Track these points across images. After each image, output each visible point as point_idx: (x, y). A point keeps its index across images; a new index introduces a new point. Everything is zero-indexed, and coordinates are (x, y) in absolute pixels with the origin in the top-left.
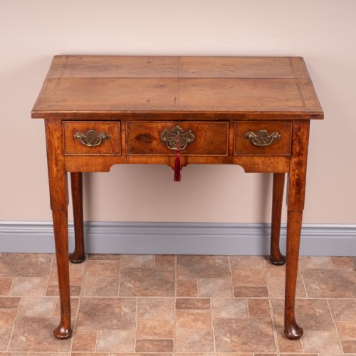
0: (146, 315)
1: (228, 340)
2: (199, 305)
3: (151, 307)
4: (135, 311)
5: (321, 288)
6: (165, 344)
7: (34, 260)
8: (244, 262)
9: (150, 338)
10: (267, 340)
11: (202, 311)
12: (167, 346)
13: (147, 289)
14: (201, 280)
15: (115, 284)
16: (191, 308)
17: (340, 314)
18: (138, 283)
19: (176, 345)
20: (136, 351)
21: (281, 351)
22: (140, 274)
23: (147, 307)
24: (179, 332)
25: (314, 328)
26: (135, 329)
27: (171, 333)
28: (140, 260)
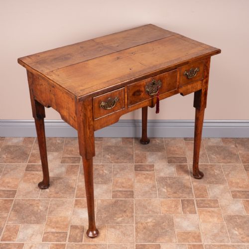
0: (118, 175)
1: (165, 191)
2: (148, 168)
3: (120, 170)
4: (111, 172)
5: (217, 158)
6: (129, 193)
7: (54, 142)
8: (173, 142)
9: (120, 189)
10: (188, 190)
11: (150, 172)
12: (130, 194)
13: (118, 159)
14: (148, 153)
15: (100, 156)
16: (143, 170)
17: (229, 174)
18: (113, 155)
19: (135, 194)
20: (113, 198)
21: (196, 198)
22: (114, 150)
23: (118, 170)
24: (137, 186)
25: (215, 183)
26: (111, 184)
27: (132, 186)
28: (114, 141)
